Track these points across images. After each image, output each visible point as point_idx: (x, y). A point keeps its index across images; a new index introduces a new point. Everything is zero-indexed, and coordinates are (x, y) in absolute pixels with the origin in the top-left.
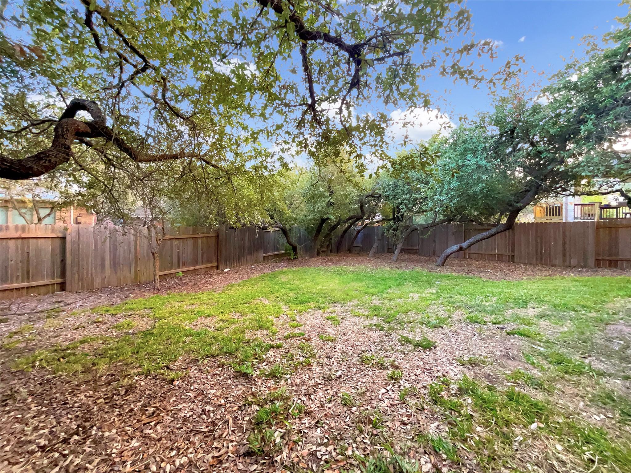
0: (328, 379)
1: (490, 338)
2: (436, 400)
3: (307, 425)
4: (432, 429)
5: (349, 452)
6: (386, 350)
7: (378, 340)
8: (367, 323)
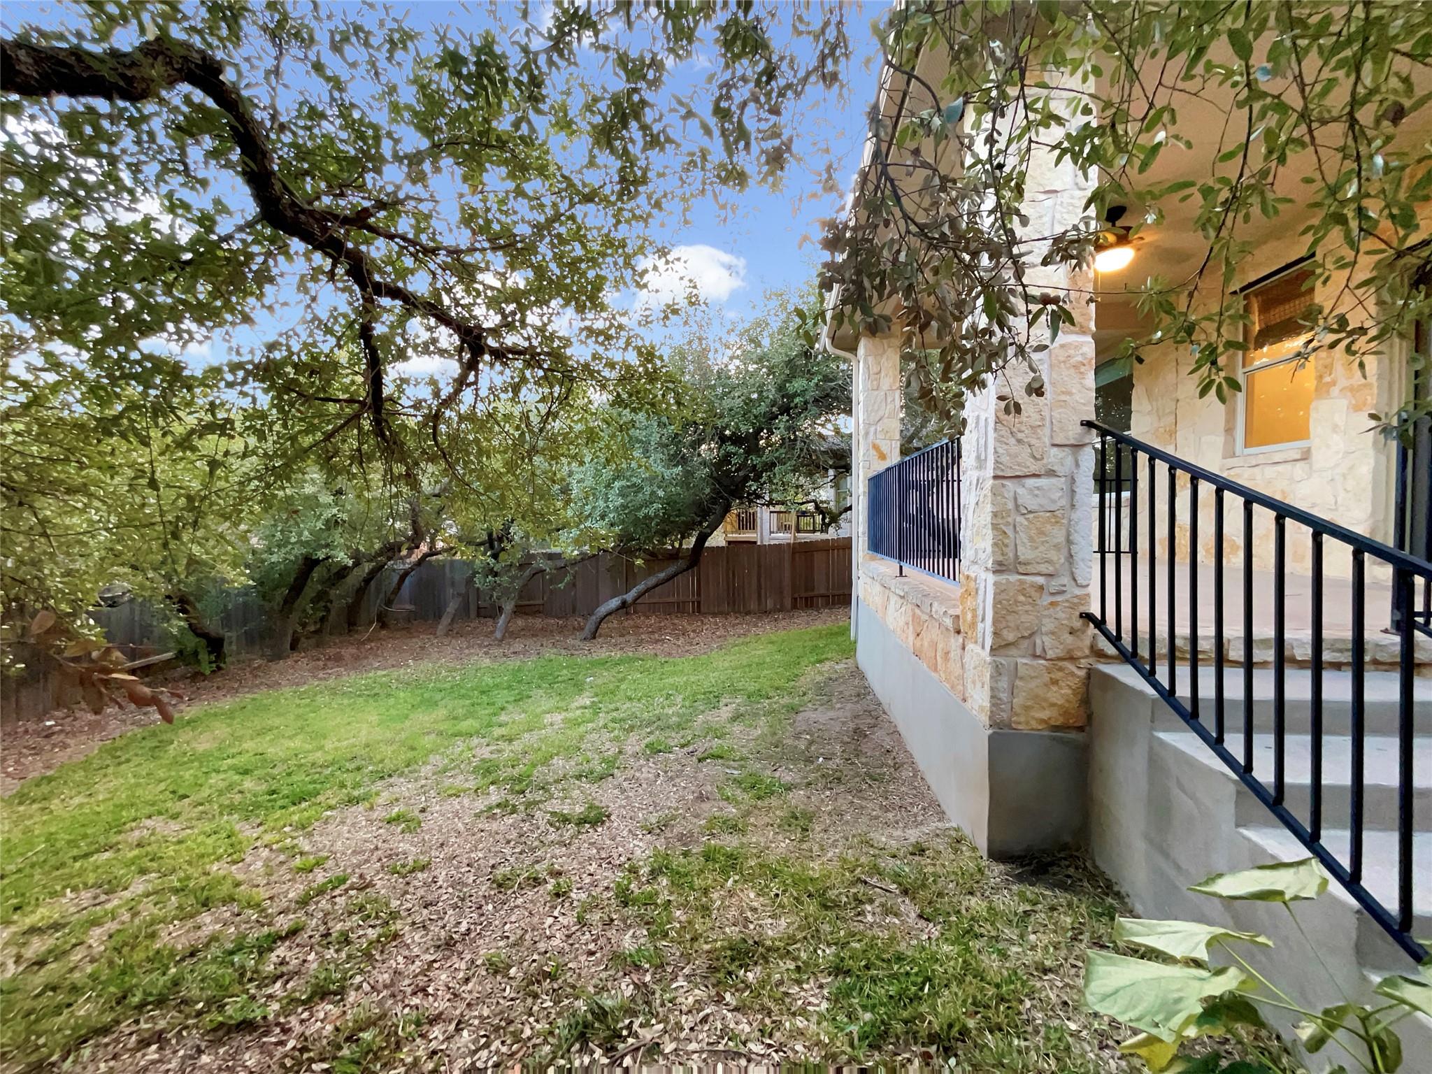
0: (449, 945)
1: (679, 774)
2: (625, 899)
3: (441, 1038)
4: (627, 943)
5: (527, 1032)
6: (533, 850)
7: (513, 835)
8: (480, 805)
